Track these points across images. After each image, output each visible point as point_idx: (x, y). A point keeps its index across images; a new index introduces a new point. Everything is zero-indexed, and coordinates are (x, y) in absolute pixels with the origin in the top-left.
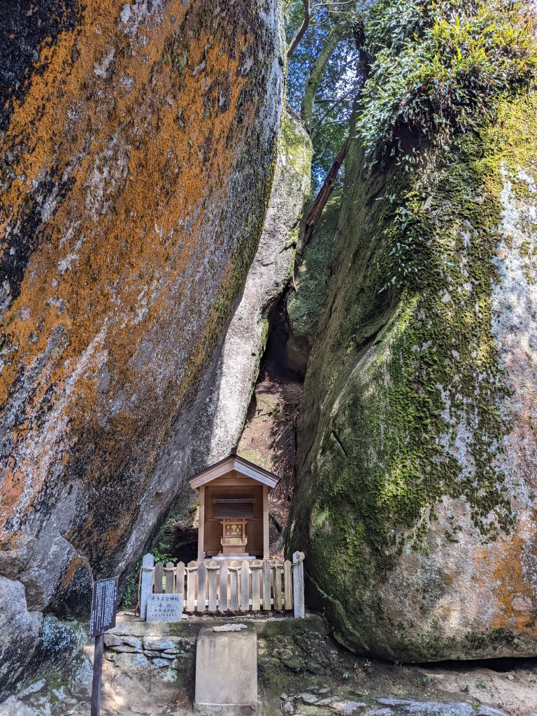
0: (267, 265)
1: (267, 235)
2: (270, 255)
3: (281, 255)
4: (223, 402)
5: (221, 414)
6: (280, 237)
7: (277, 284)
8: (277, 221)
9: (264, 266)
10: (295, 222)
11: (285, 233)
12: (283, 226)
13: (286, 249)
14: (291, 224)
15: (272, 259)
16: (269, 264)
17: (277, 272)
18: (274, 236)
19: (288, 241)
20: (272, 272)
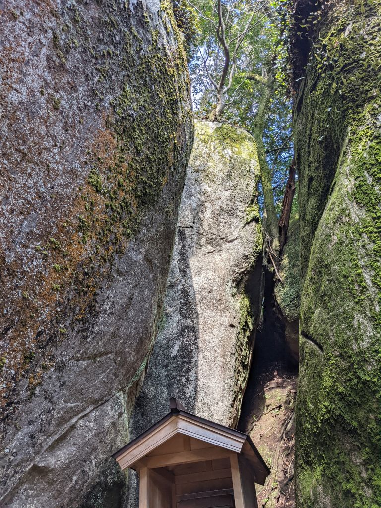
0: (232, 241)
1: (226, 215)
2: (234, 231)
3: (244, 230)
4: (202, 380)
5: (201, 395)
6: (239, 214)
7: (246, 257)
8: (233, 201)
9: (229, 242)
10: (251, 198)
11: (243, 209)
12: (240, 204)
13: (248, 223)
14: (248, 200)
15: (236, 234)
16: (234, 240)
17: (243, 245)
18: (233, 215)
19: (248, 217)
20: (238, 246)
